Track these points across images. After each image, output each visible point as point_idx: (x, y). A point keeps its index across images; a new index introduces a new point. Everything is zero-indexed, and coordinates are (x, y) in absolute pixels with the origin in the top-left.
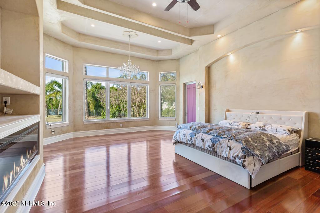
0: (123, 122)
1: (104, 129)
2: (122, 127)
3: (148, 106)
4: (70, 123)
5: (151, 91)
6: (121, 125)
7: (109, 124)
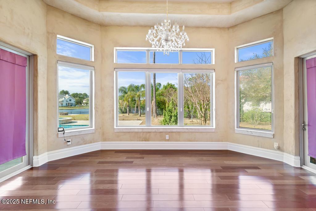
0: (171, 133)
1: (142, 141)
2: (168, 140)
3: (214, 108)
4: (96, 129)
5: (219, 82)
6: (167, 137)
7: (148, 134)
